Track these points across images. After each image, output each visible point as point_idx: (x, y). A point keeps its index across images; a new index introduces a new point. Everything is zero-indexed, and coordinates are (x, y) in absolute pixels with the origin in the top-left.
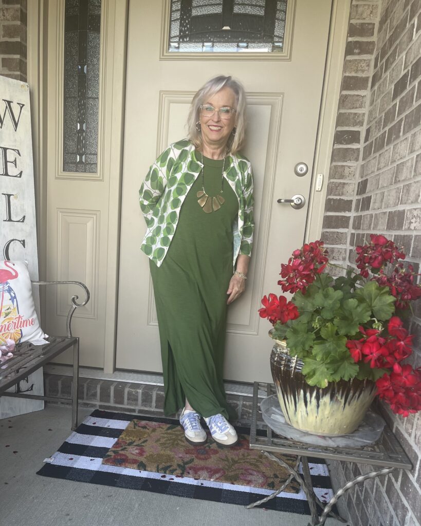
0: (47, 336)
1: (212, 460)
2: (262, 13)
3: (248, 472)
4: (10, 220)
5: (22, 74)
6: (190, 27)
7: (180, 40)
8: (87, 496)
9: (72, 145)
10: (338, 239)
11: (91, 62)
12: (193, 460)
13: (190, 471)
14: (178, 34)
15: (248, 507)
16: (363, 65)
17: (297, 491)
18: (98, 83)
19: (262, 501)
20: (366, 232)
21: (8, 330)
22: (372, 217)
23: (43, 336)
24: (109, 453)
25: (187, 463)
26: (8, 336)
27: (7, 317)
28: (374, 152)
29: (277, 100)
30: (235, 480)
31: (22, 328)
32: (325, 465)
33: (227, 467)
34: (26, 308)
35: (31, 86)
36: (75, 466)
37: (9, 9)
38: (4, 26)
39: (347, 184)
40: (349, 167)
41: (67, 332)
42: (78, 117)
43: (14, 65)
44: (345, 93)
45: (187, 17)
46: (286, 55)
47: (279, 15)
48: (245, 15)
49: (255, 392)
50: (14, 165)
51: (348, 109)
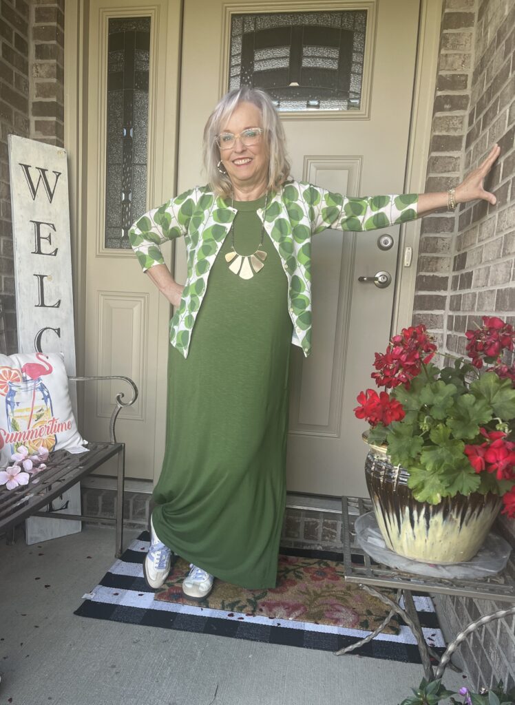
0: (86, 443)
1: (290, 593)
2: (335, 66)
3: (335, 608)
4: (43, 305)
5: (58, 139)
6: (253, 83)
8: (137, 641)
9: (116, 218)
10: (435, 322)
11: (138, 124)
12: (266, 593)
13: (264, 609)
15: (338, 653)
16: (455, 122)
17: (397, 632)
18: (146, 147)
19: (355, 646)
20: (467, 314)
21: (40, 436)
22: (475, 296)
23: (81, 442)
25: (259, 598)
26: (40, 443)
27: (39, 421)
28: (473, 221)
29: (355, 164)
30: (320, 619)
31: (57, 434)
32: (429, 598)
33: (308, 603)
34: (61, 410)
35: (69, 152)
36: (122, 603)
37: (43, 64)
38: (37, 84)
39: (441, 258)
40: (443, 239)
41: (111, 436)
42: (123, 186)
43: (49, 128)
44: (434, 154)
45: (248, 72)
46: (363, 113)
47: (355, 68)
48: (316, 69)
49: (345, 510)
50: (48, 241)
51: (439, 173)
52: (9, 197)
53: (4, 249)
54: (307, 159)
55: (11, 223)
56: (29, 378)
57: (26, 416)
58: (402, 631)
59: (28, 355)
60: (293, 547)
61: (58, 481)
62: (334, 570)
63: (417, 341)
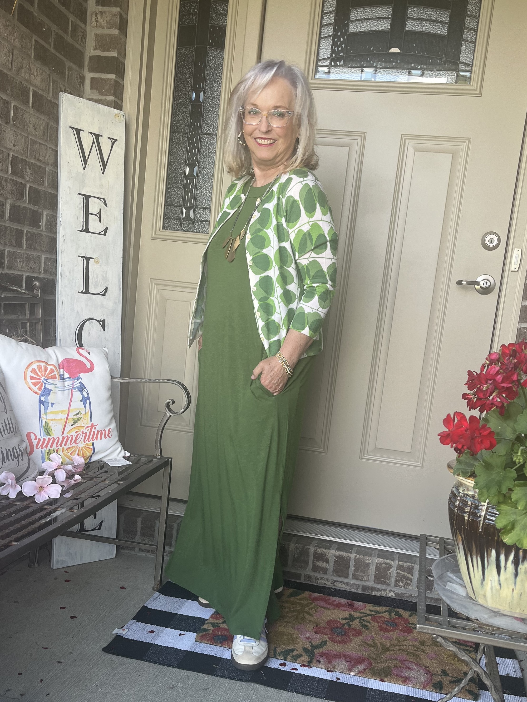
0: (128, 454)
1: (353, 644)
2: (444, 31)
3: (405, 665)
4: (87, 292)
5: (116, 99)
6: (346, 46)
7: (330, 63)
8: (174, 687)
9: (177, 195)
11: (210, 87)
12: (326, 642)
13: (322, 660)
14: (329, 56)
17: (476, 698)
18: (217, 115)
21: (76, 443)
23: (122, 454)
24: (205, 626)
25: (317, 647)
26: (75, 451)
27: (75, 425)
29: (460, 147)
30: (386, 676)
31: (95, 442)
32: (516, 661)
33: (374, 656)
34: (102, 414)
35: (127, 116)
36: (158, 642)
37: (105, 12)
38: (96, 35)
41: (156, 448)
42: (188, 159)
43: (107, 87)
45: (342, 33)
46: (474, 88)
47: (467, 35)
48: (421, 34)
49: (423, 552)
50: (97, 218)
52: (56, 164)
53: (46, 224)
54: (405, 138)
55: (57, 195)
56: (66, 376)
57: (61, 419)
58: (481, 697)
59: (67, 349)
60: (360, 591)
61: (93, 497)
62: (407, 621)
63: (516, 361)
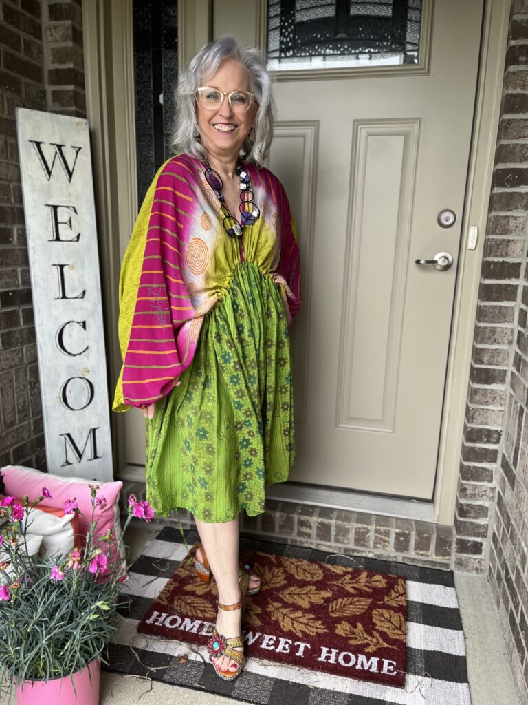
2: (388, 12)
4: (64, 297)
5: (78, 109)
7: (280, 54)
10: (502, 315)
14: (278, 47)
29: (412, 128)
35: (92, 123)
38: (52, 49)
39: (513, 241)
40: (516, 218)
43: (67, 98)
44: (507, 117)
45: (289, 23)
46: (422, 67)
47: (412, 15)
48: (367, 17)
50: (68, 226)
51: (512, 139)
54: (357, 123)
